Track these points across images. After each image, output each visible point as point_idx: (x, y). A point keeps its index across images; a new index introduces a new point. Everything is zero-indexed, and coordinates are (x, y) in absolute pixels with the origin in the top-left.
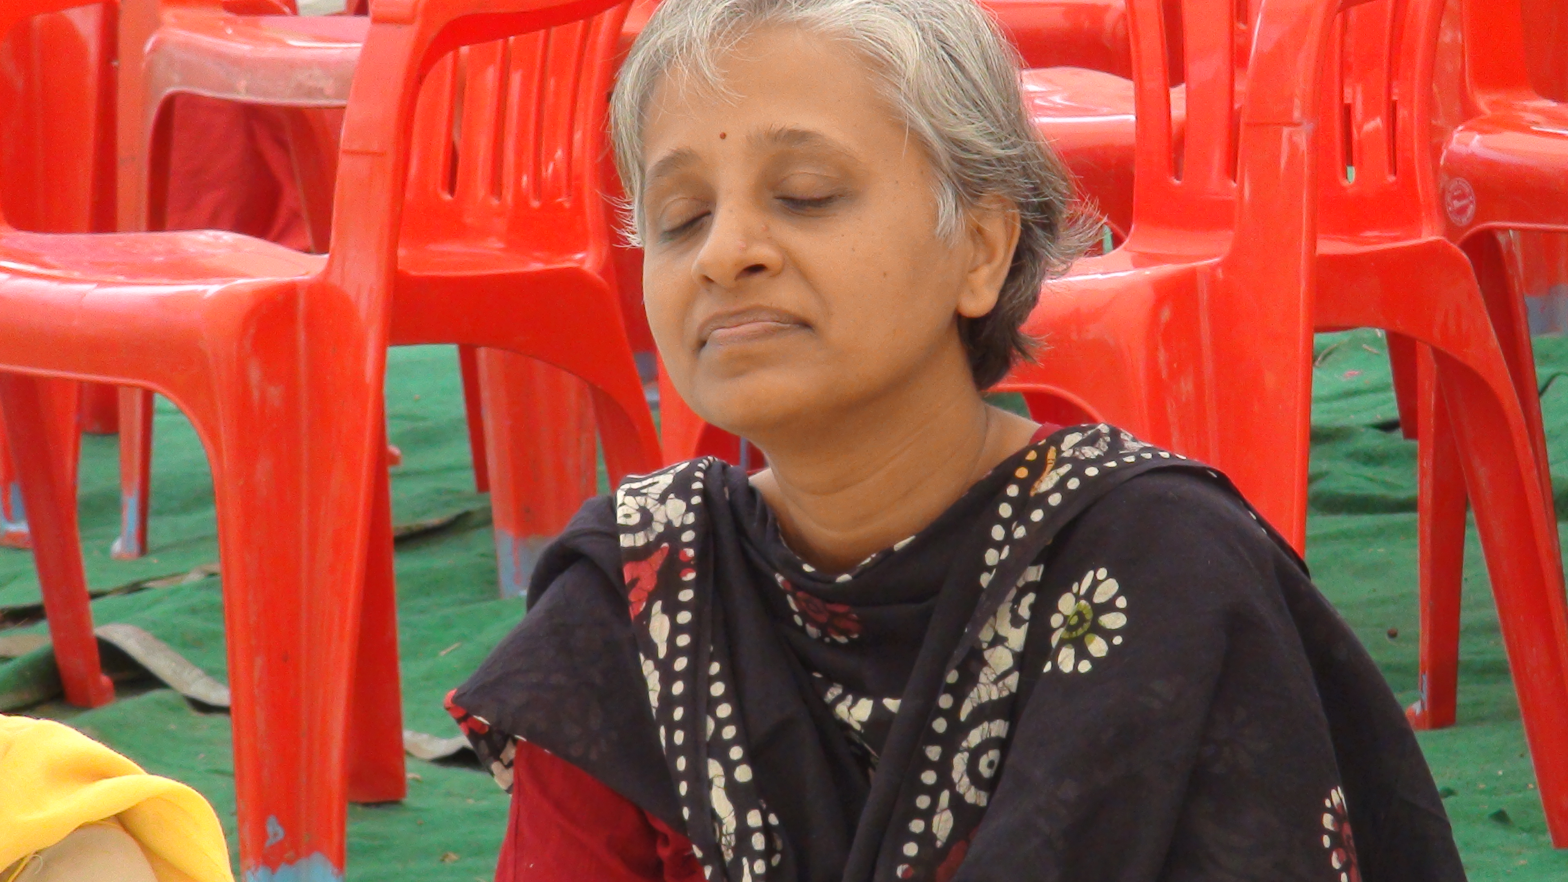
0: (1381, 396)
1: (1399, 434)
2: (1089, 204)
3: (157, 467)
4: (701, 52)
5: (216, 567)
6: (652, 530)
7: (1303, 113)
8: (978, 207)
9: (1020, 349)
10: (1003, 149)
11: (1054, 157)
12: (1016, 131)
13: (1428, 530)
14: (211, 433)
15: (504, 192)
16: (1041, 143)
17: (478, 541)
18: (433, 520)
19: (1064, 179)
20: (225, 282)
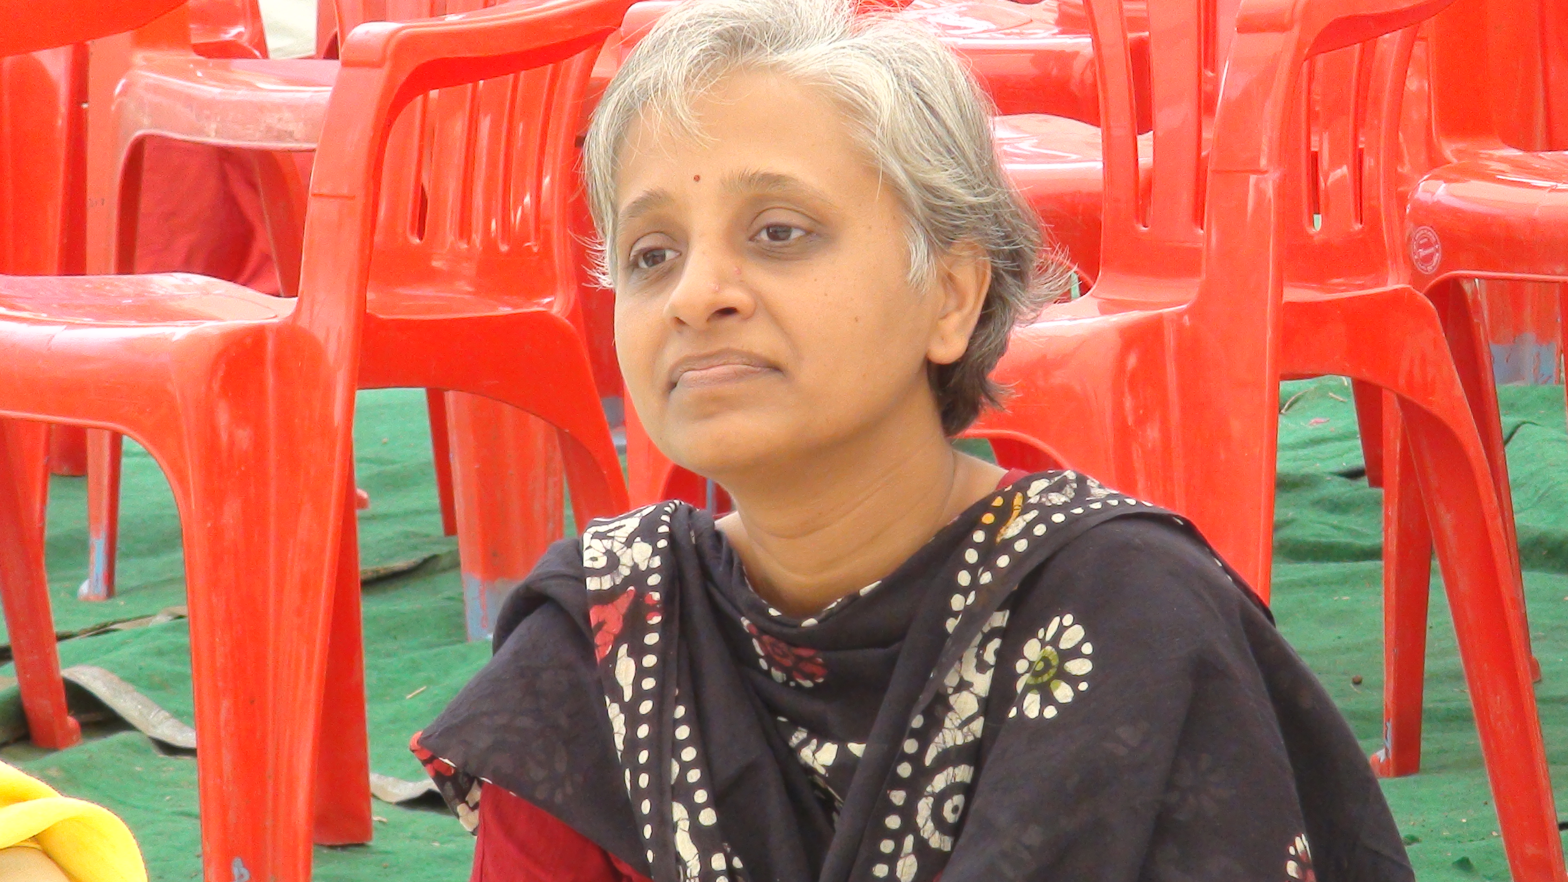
0: (1347, 444)
1: (1364, 482)
2: (1060, 253)
3: (124, 509)
4: (675, 94)
5: (183, 610)
6: (618, 574)
7: (1270, 160)
8: (948, 254)
9: (988, 396)
10: (976, 197)
11: (1025, 205)
12: (988, 179)
13: (1393, 579)
14: (179, 475)
15: (474, 236)
16: (1013, 190)
17: (445, 584)
18: (399, 564)
19: (1036, 228)
20: (193, 325)
